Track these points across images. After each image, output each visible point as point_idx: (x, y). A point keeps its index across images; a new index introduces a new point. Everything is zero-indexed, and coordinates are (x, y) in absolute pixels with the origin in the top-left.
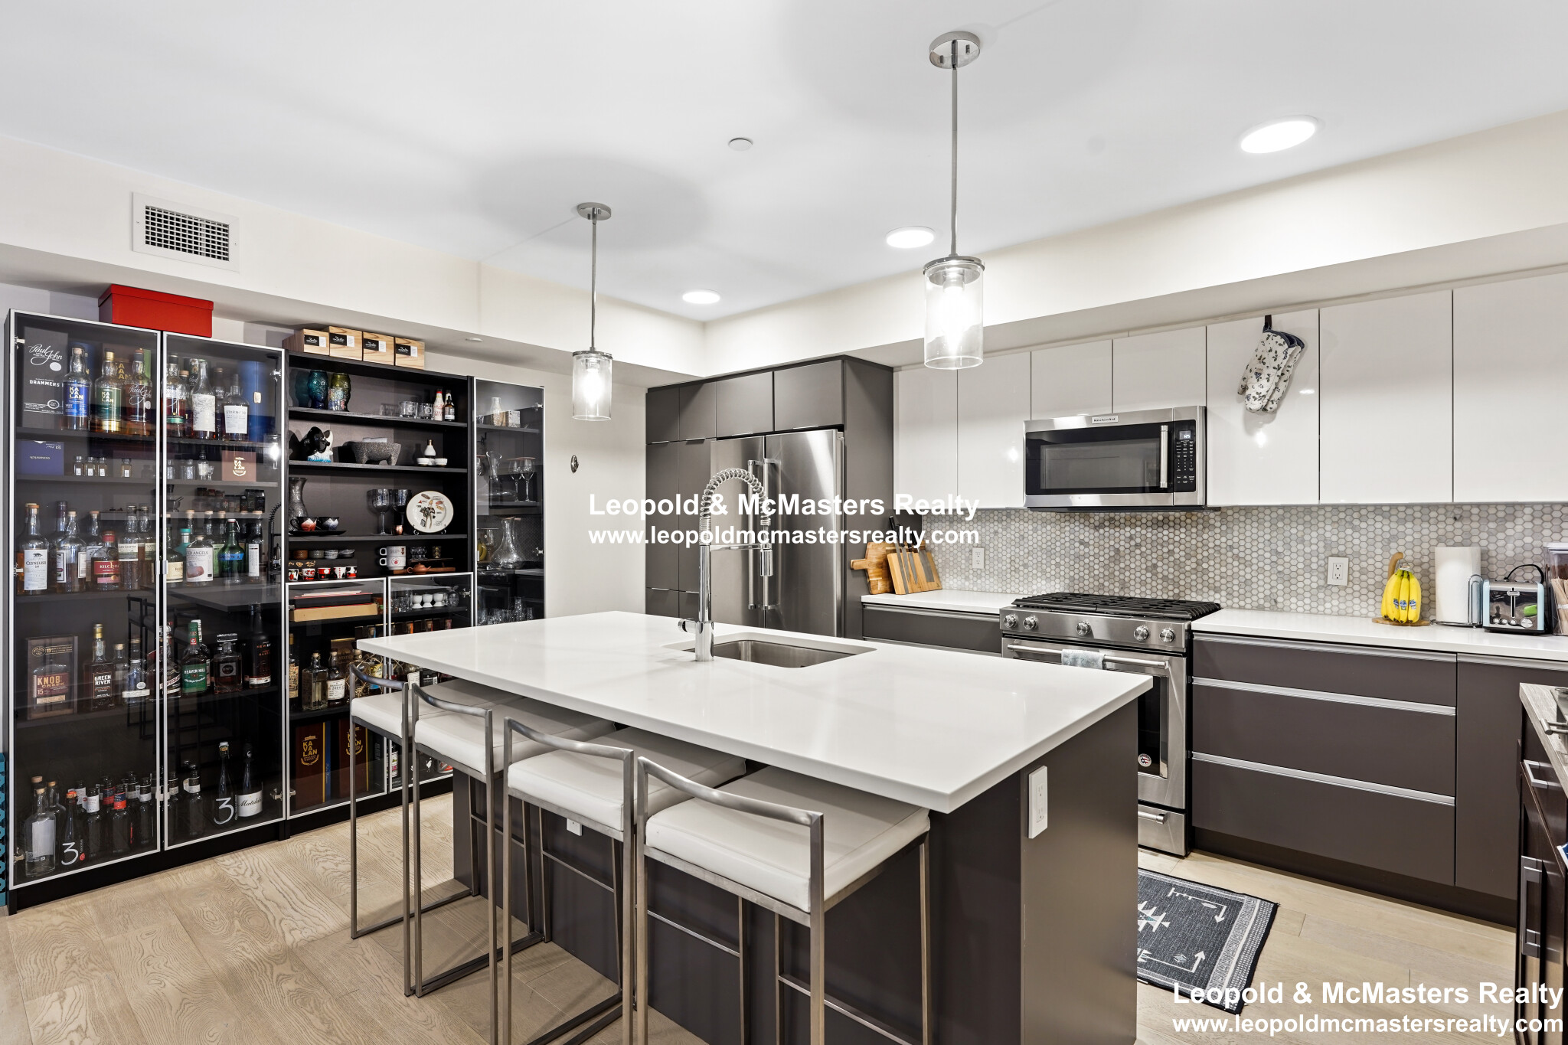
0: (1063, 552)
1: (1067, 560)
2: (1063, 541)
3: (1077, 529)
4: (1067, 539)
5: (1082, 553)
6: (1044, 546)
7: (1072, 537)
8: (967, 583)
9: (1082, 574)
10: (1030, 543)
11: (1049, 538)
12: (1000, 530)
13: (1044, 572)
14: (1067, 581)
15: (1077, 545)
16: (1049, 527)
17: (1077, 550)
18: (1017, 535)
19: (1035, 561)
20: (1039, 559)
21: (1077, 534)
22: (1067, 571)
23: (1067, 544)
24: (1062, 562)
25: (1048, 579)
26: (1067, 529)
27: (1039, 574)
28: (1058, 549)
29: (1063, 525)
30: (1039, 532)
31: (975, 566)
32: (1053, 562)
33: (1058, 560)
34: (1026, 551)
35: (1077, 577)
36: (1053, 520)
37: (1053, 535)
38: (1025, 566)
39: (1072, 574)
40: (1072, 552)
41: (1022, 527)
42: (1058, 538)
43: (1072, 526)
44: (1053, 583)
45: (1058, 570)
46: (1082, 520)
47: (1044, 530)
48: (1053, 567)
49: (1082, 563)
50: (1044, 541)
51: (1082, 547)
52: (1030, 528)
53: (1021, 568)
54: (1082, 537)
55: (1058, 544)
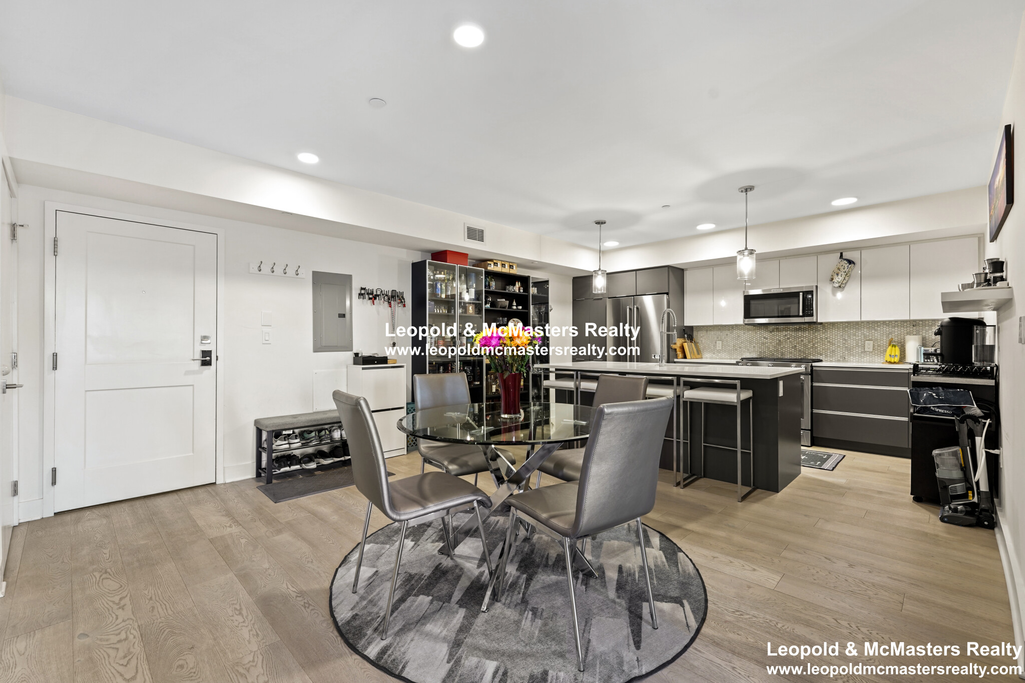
0: (756, 342)
1: (758, 345)
2: (756, 337)
3: (763, 332)
4: (758, 337)
5: (765, 342)
6: (748, 340)
7: (761, 335)
8: (714, 355)
9: (764, 350)
10: (742, 338)
11: (750, 336)
12: (729, 334)
13: (748, 350)
14: (758, 353)
15: (763, 339)
16: (750, 332)
17: (762, 341)
18: (736, 335)
19: (744, 346)
20: (746, 345)
21: (762, 334)
22: (758, 349)
23: (758, 339)
24: (756, 346)
25: (750, 353)
26: (758, 333)
27: (746, 351)
28: (754, 341)
29: (756, 331)
30: (746, 334)
31: (718, 348)
32: (752, 346)
33: (754, 345)
34: (740, 342)
35: (762, 351)
36: (752, 329)
37: (752, 335)
38: (740, 348)
39: (760, 350)
40: (761, 342)
41: (738, 332)
42: (754, 336)
43: (761, 331)
44: (752, 354)
45: (754, 349)
46: (765, 329)
47: (748, 333)
48: (752, 348)
49: (765, 346)
50: (748, 337)
51: (765, 340)
52: (742, 332)
53: (738, 349)
54: (765, 336)
55: (754, 338)
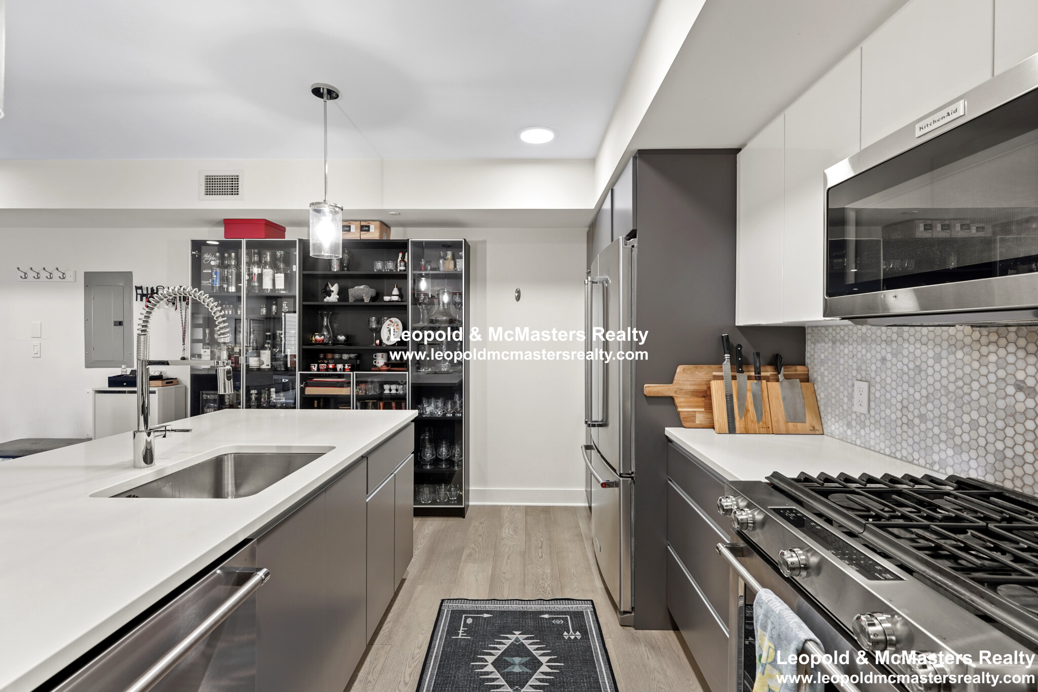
0: (984, 402)
1: (991, 417)
2: (983, 381)
3: (1011, 359)
4: (992, 378)
5: (1020, 407)
6: (952, 387)
7: (1001, 373)
8: (849, 432)
9: (1019, 450)
10: (930, 380)
11: (959, 373)
12: (889, 357)
13: (951, 434)
14: (991, 459)
15: (1011, 390)
16: (960, 354)
17: (1010, 400)
18: (911, 365)
19: (937, 413)
20: (944, 410)
21: (1011, 369)
22: (991, 438)
23: (992, 388)
24: (982, 421)
25: (958, 449)
26: (993, 358)
27: (943, 437)
28: (975, 395)
29: (984, 350)
30: (944, 362)
31: (856, 408)
32: (966, 418)
33: (975, 415)
34: (924, 392)
35: (1009, 453)
36: (968, 340)
37: (967, 369)
38: (923, 418)
39: (1000, 446)
40: (1001, 404)
41: (918, 353)
42: (975, 375)
43: (1002, 352)
44: (965, 457)
45: (974, 434)
46: (1022, 342)
47: (952, 358)
48: (966, 427)
49: (1020, 428)
50: (952, 378)
51: (1021, 396)
52: (931, 354)
53: (917, 421)
54: (1021, 375)
55: (975, 385)
